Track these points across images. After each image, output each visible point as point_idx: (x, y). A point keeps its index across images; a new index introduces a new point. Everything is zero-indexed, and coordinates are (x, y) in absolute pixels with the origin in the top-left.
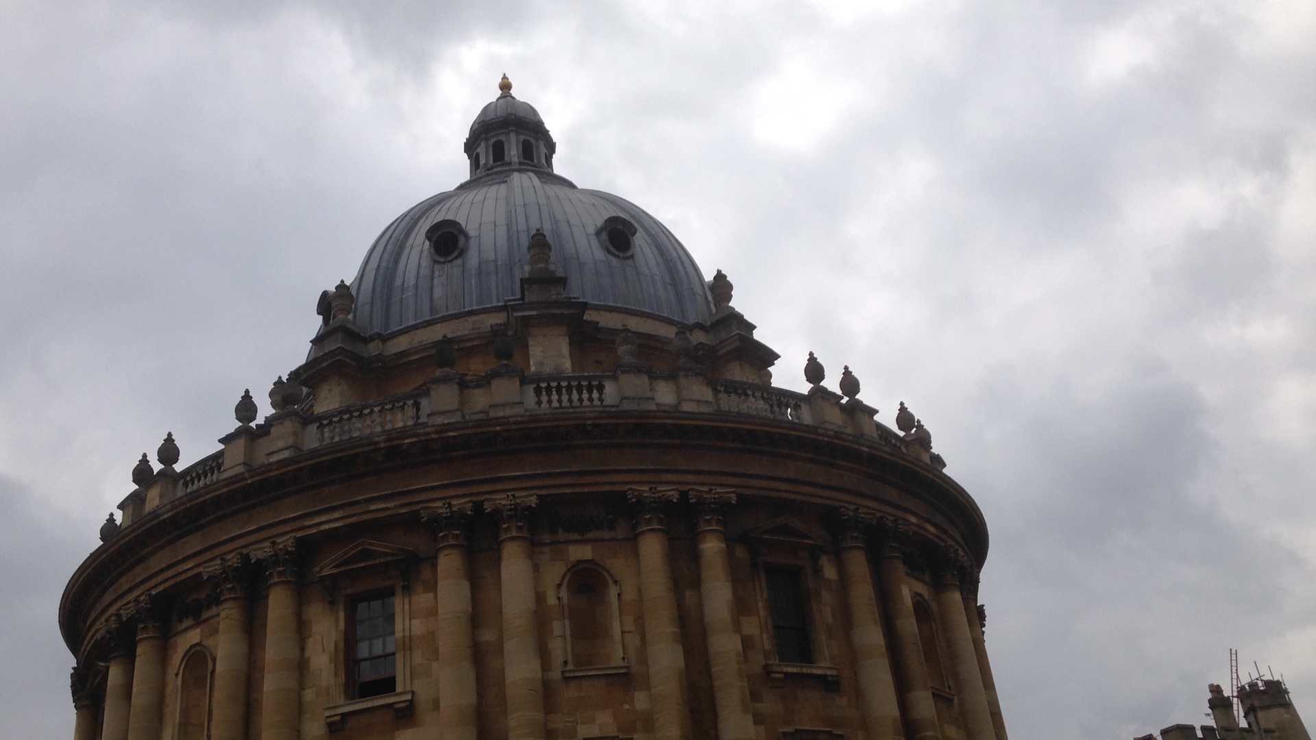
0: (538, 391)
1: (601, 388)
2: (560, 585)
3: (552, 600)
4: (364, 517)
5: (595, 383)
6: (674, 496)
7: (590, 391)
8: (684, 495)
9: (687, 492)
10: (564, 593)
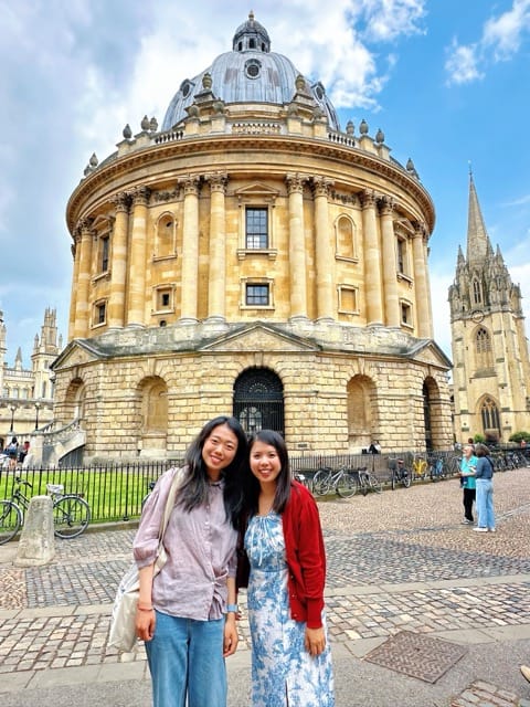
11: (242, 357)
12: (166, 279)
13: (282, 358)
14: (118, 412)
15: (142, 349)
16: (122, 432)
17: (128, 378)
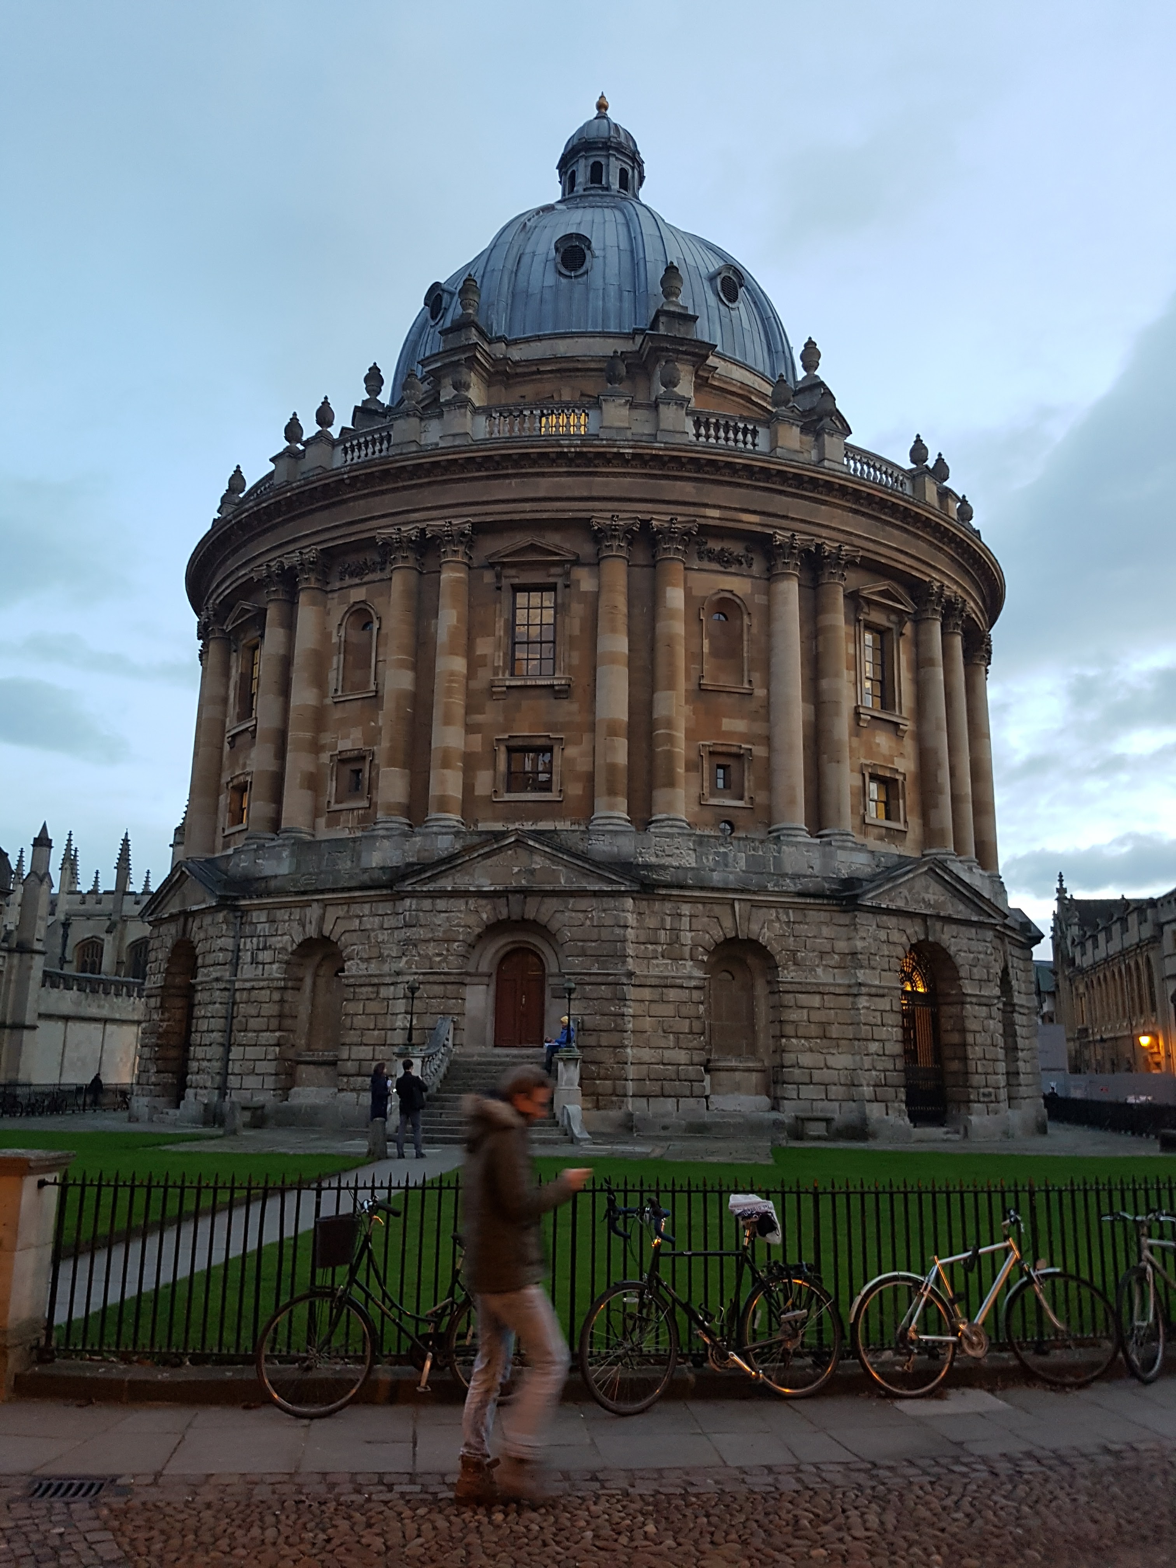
0: (345, 451)
1: (390, 438)
2: (340, 625)
3: (335, 640)
4: (240, 582)
5: (384, 434)
6: (413, 534)
7: (381, 444)
9: (423, 531)
10: (342, 633)
11: (909, 922)
12: (731, 734)
13: (953, 929)
14: (669, 1010)
15: (716, 878)
16: (682, 1056)
17: (687, 937)
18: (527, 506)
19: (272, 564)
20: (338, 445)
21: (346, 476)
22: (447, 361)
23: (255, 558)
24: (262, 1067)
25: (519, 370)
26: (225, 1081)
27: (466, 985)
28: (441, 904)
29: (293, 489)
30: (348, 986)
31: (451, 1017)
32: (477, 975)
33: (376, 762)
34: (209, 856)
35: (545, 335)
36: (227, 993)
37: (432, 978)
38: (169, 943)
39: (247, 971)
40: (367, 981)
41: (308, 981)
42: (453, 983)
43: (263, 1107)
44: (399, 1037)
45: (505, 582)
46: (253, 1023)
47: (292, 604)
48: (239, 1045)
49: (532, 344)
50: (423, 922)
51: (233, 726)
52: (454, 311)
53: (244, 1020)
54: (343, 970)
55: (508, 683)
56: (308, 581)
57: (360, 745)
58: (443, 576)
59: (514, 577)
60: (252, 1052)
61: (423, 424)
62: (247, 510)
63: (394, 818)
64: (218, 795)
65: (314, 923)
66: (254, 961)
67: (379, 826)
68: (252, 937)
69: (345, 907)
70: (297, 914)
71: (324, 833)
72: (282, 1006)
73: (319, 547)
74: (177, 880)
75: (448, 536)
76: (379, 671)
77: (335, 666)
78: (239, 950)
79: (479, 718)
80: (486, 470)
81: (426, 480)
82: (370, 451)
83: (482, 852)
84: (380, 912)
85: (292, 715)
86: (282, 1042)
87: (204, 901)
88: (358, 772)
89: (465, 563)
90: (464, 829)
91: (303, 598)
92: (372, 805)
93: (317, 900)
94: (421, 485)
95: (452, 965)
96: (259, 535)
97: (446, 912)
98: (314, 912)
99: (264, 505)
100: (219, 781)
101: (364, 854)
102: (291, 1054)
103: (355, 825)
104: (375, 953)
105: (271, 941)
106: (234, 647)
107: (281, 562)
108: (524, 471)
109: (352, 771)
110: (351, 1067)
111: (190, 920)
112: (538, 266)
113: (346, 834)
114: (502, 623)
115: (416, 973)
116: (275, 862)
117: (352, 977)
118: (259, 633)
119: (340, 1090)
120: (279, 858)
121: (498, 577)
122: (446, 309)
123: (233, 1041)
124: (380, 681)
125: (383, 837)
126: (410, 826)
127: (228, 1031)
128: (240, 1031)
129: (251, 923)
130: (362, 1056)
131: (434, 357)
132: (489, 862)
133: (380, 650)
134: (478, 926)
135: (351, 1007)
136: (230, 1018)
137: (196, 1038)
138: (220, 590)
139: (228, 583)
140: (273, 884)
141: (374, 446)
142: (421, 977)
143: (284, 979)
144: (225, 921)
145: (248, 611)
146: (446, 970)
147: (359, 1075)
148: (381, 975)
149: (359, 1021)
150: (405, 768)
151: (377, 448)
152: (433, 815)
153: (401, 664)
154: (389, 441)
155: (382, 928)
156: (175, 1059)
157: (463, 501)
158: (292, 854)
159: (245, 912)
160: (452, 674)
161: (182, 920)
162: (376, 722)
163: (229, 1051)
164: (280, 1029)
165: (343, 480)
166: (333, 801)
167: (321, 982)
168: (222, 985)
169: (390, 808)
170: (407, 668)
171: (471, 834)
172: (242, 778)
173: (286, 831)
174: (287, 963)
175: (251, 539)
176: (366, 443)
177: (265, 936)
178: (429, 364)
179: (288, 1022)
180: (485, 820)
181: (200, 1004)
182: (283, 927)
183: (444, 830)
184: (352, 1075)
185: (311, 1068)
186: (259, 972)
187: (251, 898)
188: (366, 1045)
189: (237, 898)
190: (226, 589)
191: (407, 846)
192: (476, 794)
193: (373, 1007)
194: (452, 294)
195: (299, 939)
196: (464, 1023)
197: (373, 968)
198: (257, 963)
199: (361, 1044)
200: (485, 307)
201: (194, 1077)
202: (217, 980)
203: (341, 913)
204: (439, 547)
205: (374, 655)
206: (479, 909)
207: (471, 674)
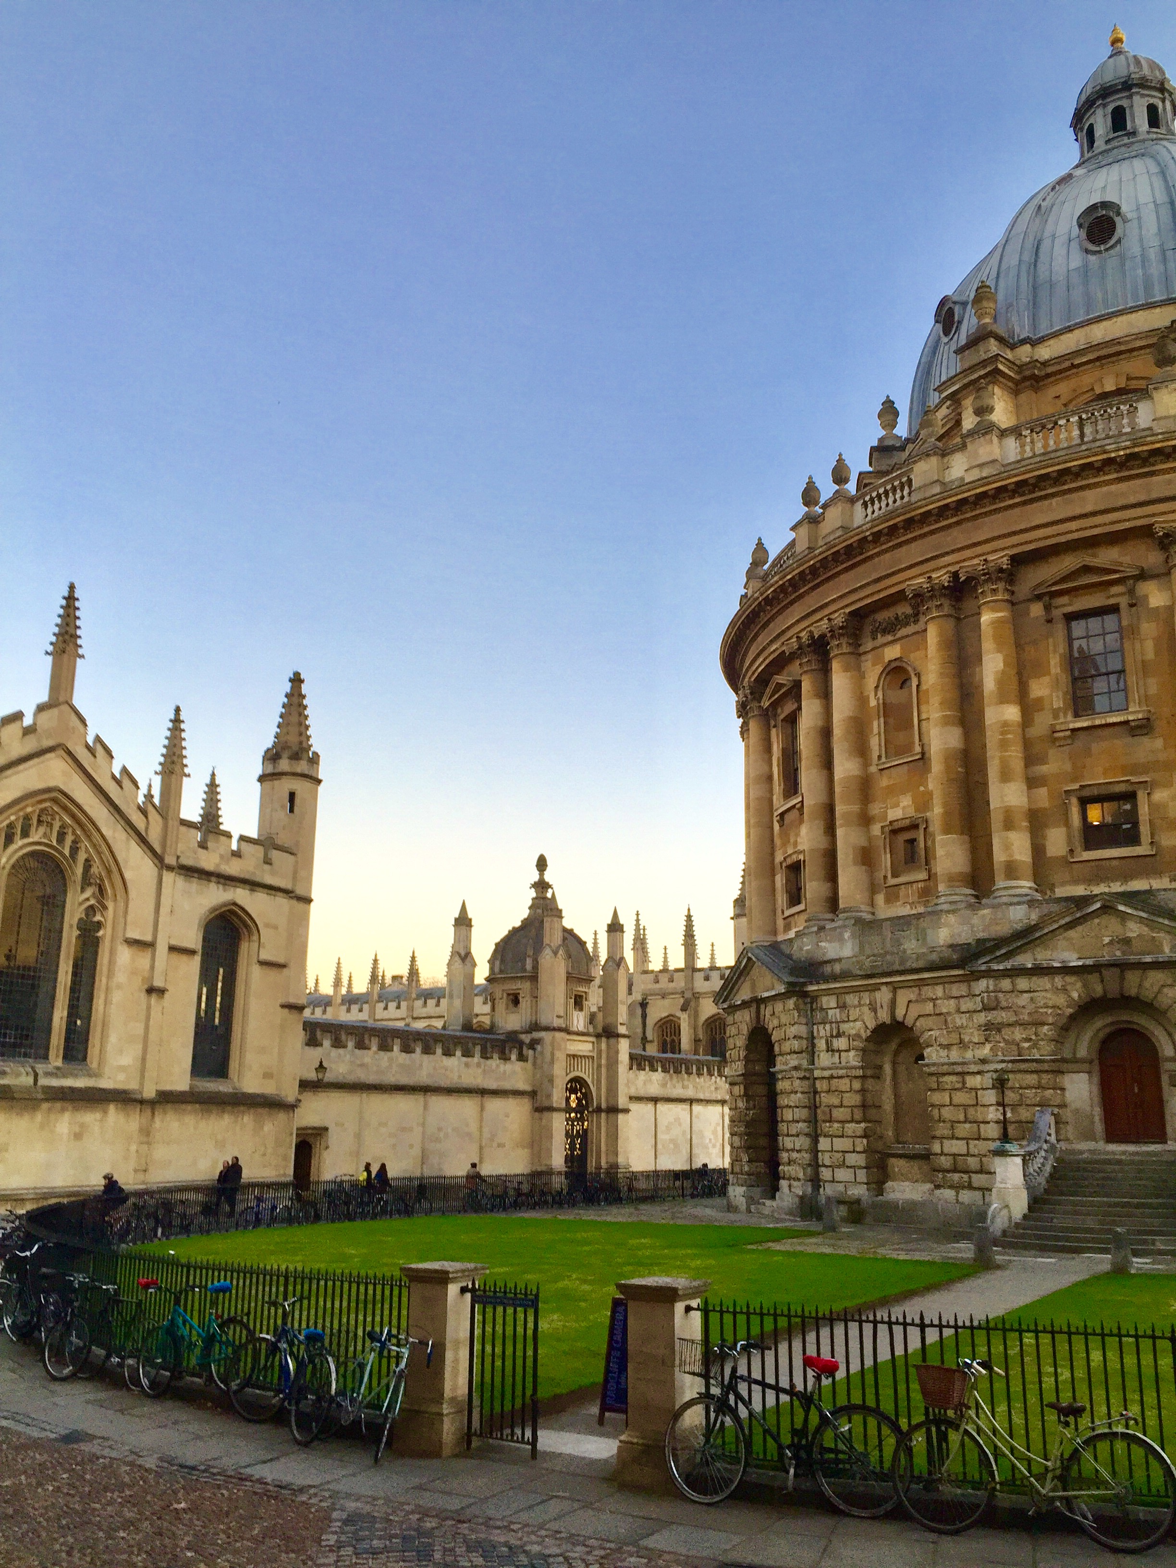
0: (865, 506)
1: (910, 481)
2: (877, 687)
3: (873, 703)
4: (771, 658)
5: (904, 479)
6: (945, 580)
7: (902, 491)
8: (955, 575)
10: (880, 694)
18: (1073, 525)
19: (802, 634)
20: (857, 500)
21: (868, 533)
22: (966, 381)
23: (783, 632)
24: (852, 1159)
25: (1050, 370)
26: (817, 1174)
27: (1063, 1073)
28: (1023, 983)
29: (815, 557)
30: (931, 1074)
31: (1050, 1110)
32: (1075, 1060)
33: (931, 829)
34: (773, 939)
35: (1076, 324)
36: (807, 1082)
37: (1023, 1066)
38: (745, 1031)
39: (824, 1059)
40: (950, 1070)
41: (888, 1069)
42: (1047, 1071)
43: (858, 1201)
44: (993, 1131)
45: (1057, 613)
46: (838, 1114)
47: (825, 671)
48: (825, 1136)
49: (1062, 337)
50: (1004, 1004)
51: (780, 805)
52: (969, 325)
53: (827, 1109)
54: (921, 1057)
55: (1071, 726)
56: (839, 648)
57: (911, 812)
58: (982, 619)
59: (1064, 605)
60: (841, 1144)
61: (946, 460)
62: (772, 585)
63: (958, 891)
64: (774, 875)
65: (885, 1008)
66: (830, 1049)
67: (942, 900)
68: (824, 1023)
69: (916, 990)
70: (866, 998)
71: (885, 911)
72: (863, 1095)
73: (847, 610)
74: (745, 966)
75: (984, 575)
76: (924, 729)
77: (876, 731)
78: (813, 1038)
79: (1044, 769)
80: (1021, 496)
81: (954, 520)
82: (891, 500)
83: (1063, 922)
84: (955, 993)
85: (838, 789)
86: (869, 1133)
87: (773, 988)
88: (912, 841)
89: (1007, 601)
90: (1038, 896)
91: (835, 665)
92: (931, 876)
93: (886, 983)
94: (949, 526)
95: (1045, 1051)
96: (786, 607)
97: (1030, 992)
98: (883, 996)
99: (789, 577)
100: (773, 860)
101: (929, 931)
102: (879, 1146)
103: (916, 898)
104: (954, 1038)
105: (844, 1027)
106: (772, 723)
107: (811, 632)
108: (1066, 487)
109: (907, 841)
110: (945, 1162)
111: (762, 1006)
112: (1059, 250)
113: (906, 911)
114: (1058, 659)
115: (1003, 1061)
116: (836, 945)
117: (934, 1064)
118: (795, 706)
119: (938, 1187)
120: (841, 940)
121: (1048, 608)
122: (960, 322)
123: (819, 1132)
124: (925, 741)
125: (948, 912)
126: (976, 897)
127: (813, 1121)
128: (825, 1121)
129: (822, 1009)
130: (954, 1150)
131: (951, 380)
132: (1071, 933)
133: (923, 708)
134: (1068, 1007)
135: (936, 1098)
136: (813, 1107)
137: (782, 1127)
138: (754, 668)
139: (761, 659)
140: (837, 968)
141: (894, 495)
142: (1010, 1065)
143: (862, 1067)
144: (797, 1008)
145: (782, 685)
146: (1038, 1057)
147: (955, 1170)
148: (964, 1063)
149: (947, 1113)
150: (962, 833)
151: (898, 496)
152: (1000, 883)
153: (946, 722)
154: (910, 486)
155: (958, 1011)
156: (765, 1148)
157: (996, 534)
158: (853, 936)
159: (814, 998)
160: (1005, 724)
161: (754, 1005)
162: (926, 786)
163: (816, 1141)
164: (865, 1120)
165: (865, 537)
166: (889, 876)
167: (901, 1068)
168: (801, 1074)
169: (952, 879)
170: (953, 724)
171: (1048, 901)
172: (795, 858)
173: (845, 911)
174: (864, 1050)
175: (779, 612)
176: (886, 493)
177: (837, 1022)
178: (945, 390)
179: (872, 1113)
180: (1063, 884)
181: (782, 1093)
182: (854, 1013)
183: (1016, 900)
184: (948, 1171)
185: (902, 1162)
186: (836, 1059)
187: (818, 983)
188: (957, 1139)
189: (804, 984)
190: (760, 666)
191: (975, 920)
192: (1049, 854)
193: (961, 1098)
194: (964, 304)
195: (871, 1025)
196: (1067, 1114)
197: (955, 1055)
198: (833, 1051)
199: (953, 1137)
200: (1003, 311)
201: (786, 1168)
202: (796, 1068)
203: (913, 997)
204: (975, 589)
205: (915, 714)
206: (1068, 987)
207: (1027, 719)
